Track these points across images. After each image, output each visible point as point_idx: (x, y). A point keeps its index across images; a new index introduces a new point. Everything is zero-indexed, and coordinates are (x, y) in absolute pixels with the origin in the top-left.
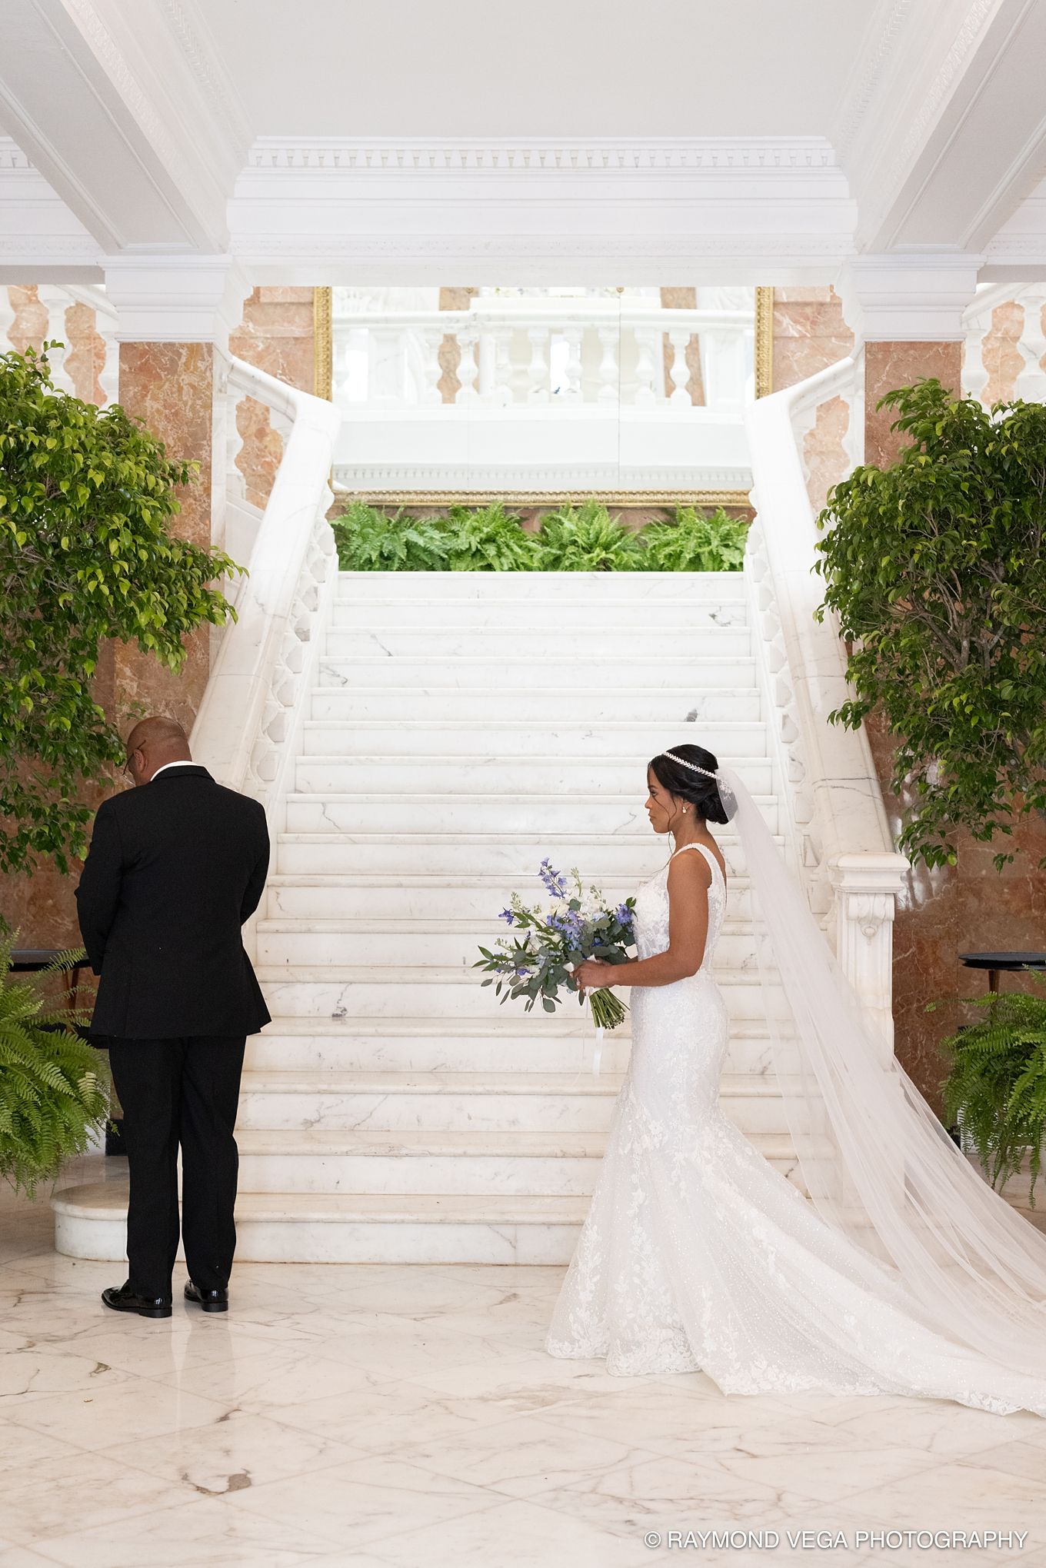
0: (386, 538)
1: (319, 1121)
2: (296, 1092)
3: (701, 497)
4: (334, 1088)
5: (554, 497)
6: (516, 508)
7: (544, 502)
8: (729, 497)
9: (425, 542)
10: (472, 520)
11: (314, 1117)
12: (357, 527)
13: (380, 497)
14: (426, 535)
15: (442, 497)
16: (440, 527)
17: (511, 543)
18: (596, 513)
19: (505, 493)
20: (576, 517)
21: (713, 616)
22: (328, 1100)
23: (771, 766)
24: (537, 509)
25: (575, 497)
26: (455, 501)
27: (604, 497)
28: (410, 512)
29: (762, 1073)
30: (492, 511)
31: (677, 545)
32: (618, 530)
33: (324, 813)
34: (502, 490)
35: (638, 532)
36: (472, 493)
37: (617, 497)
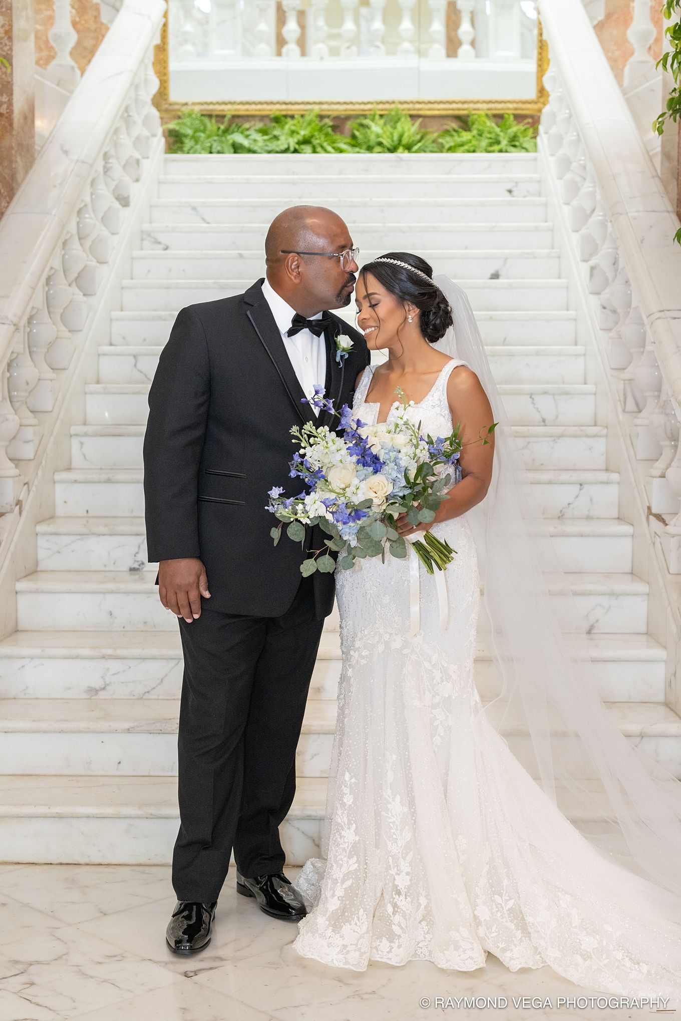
0: (215, 141)
1: (104, 689)
2: (77, 657)
3: (491, 106)
4: (120, 652)
5: (362, 107)
6: (328, 117)
7: (354, 110)
8: (515, 105)
9: (249, 143)
10: (290, 125)
11: (97, 683)
12: (189, 132)
13: (211, 107)
14: (250, 137)
15: (265, 106)
16: (264, 132)
17: (325, 144)
18: (399, 120)
19: (320, 103)
20: (382, 122)
21: (510, 191)
22: (114, 665)
23: (575, 320)
24: (348, 118)
25: (381, 106)
26: (274, 110)
27: (406, 106)
28: (237, 120)
29: (589, 632)
30: (308, 118)
31: (470, 145)
32: (417, 134)
33: (135, 365)
34: (317, 100)
35: (436, 135)
36: (291, 103)
37: (418, 106)
